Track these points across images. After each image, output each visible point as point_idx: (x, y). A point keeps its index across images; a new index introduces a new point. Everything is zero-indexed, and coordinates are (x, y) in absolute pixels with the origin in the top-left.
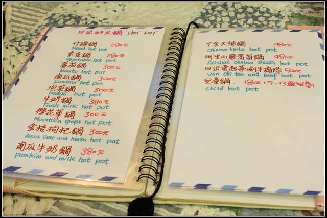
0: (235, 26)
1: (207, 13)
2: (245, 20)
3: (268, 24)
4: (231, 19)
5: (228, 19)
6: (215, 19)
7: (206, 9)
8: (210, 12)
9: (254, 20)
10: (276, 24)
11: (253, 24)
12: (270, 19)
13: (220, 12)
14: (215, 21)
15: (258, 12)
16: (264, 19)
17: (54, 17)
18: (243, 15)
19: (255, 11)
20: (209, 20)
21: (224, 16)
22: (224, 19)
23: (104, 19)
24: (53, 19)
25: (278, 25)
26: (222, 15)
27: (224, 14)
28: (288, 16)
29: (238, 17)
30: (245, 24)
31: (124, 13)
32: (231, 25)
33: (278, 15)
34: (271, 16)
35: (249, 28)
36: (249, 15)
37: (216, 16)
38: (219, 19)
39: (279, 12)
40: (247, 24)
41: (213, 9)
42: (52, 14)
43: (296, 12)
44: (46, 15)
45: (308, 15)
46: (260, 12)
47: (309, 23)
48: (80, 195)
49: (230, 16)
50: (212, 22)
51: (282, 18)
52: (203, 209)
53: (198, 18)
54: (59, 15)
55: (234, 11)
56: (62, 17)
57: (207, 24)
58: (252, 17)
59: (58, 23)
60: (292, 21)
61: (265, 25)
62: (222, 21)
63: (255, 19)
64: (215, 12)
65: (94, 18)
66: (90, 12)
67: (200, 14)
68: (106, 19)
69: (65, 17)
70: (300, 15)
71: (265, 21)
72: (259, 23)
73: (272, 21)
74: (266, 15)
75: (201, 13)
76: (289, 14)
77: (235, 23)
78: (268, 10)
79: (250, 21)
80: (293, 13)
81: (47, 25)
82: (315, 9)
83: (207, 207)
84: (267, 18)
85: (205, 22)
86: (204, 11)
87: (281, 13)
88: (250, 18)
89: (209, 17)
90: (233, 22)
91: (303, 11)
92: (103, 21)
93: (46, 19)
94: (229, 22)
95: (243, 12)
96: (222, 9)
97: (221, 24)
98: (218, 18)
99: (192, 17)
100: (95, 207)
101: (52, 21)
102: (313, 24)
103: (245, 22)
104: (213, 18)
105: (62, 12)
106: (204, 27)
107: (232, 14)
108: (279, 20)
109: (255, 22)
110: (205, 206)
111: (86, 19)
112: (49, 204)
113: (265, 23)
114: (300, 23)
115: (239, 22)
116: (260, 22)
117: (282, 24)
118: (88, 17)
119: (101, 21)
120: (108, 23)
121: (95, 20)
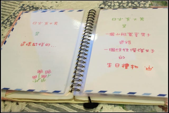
2: (127, 4)
3: (140, 6)
4: (120, 4)
5: (118, 4)
9: (132, 4)
10: (144, 5)
11: (132, 6)
12: (141, 3)
16: (137, 3)
17: (24, 7)
20: (107, 5)
21: (115, 2)
22: (115, 4)
23: (51, 7)
24: (23, 8)
25: (145, 6)
29: (123, 2)
31: (61, 3)
32: (119, 7)
35: (129, 8)
37: (111, 3)
38: (113, 4)
40: (128, 6)
42: (23, 5)
44: (19, 5)
47: (162, 4)
50: (109, 6)
52: (105, 106)
53: (102, 4)
54: (26, 6)
56: (28, 7)
57: (107, 7)
58: (131, 2)
59: (26, 10)
60: (153, 4)
61: (138, 6)
62: (114, 5)
65: (45, 7)
66: (43, 4)
67: (103, 2)
68: (52, 7)
69: (30, 7)
71: (138, 4)
72: (135, 6)
73: (142, 4)
77: (122, 6)
81: (20, 10)
83: (107, 105)
85: (105, 6)
88: (129, 3)
89: (107, 3)
90: (121, 5)
92: (50, 8)
93: (19, 7)
94: (118, 6)
97: (114, 7)
98: (112, 3)
99: (98, 4)
100: (48, 107)
101: (23, 9)
102: (164, 5)
103: (127, 5)
104: (109, 4)
106: (105, 8)
108: (146, 3)
109: (133, 5)
111: (41, 8)
112: (24, 106)
113: (138, 5)
114: (157, 4)
115: (124, 5)
116: (135, 5)
117: (147, 5)
118: (42, 7)
119: (48, 8)
120: (53, 9)
121: (46, 8)
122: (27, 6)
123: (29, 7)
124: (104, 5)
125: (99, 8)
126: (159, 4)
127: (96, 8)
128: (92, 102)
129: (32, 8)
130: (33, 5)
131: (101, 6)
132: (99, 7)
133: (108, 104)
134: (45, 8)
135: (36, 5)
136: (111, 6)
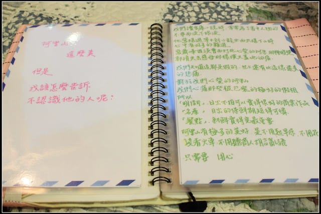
0: (202, 20)
1: (174, 9)
2: (209, 14)
3: (231, 18)
4: (198, 14)
5: (194, 14)
6: (182, 14)
7: (172, 5)
8: (176, 7)
9: (218, 15)
10: (239, 18)
11: (218, 18)
12: (232, 13)
13: (185, 7)
14: (183, 16)
15: (220, 7)
16: (226, 13)
17: (23, 15)
18: (207, 10)
19: (217, 6)
20: (177, 16)
21: (190, 11)
22: (191, 14)
23: (75, 17)
24: (22, 17)
25: (240, 19)
26: (188, 9)
27: (190, 9)
28: (247, 11)
29: (202, 12)
30: (211, 19)
31: (93, 10)
32: (198, 20)
33: (238, 10)
34: (232, 11)
35: (215, 22)
36: (212, 10)
38: (186, 15)
39: (238, 7)
40: (212, 18)
41: (178, 4)
42: (21, 11)
43: (252, 7)
44: (14, 12)
45: (263, 9)
46: (222, 7)
47: (266, 17)
48: (92, 203)
49: (196, 11)
50: (180, 17)
51: (242, 12)
52: (219, 205)
53: (168, 13)
54: (28, 14)
55: (198, 6)
56: (32, 17)
57: (176, 19)
58: (215, 12)
59: (30, 23)
60: (252, 15)
61: (229, 19)
62: (189, 16)
63: (219, 13)
64: (180, 7)
65: (65, 17)
66: (60, 12)
67: (168, 10)
68: (78, 17)
69: (36, 17)
70: (257, 10)
71: (228, 15)
72: (223, 18)
73: (234, 15)
74: (227, 9)
75: (168, 8)
76: (247, 8)
77: (202, 18)
78: (228, 5)
79: (215, 15)
80: (250, 8)
81: (17, 23)
82: (268, 4)
84: (229, 13)
85: (173, 16)
86: (171, 7)
87: (240, 8)
88: (213, 13)
89: (176, 13)
90: (200, 16)
91: (258, 6)
92: (74, 19)
93: (15, 17)
94: (196, 17)
95: (206, 7)
96: (186, 4)
97: (189, 19)
98: (185, 13)
101: (22, 19)
103: (210, 17)
104: (180, 14)
105: (31, 10)
106: (174, 21)
107: (197, 9)
108: (240, 14)
109: (220, 16)
110: (220, 202)
111: (58, 19)
113: (228, 17)
114: (258, 16)
115: (205, 16)
116: (223, 16)
117: (244, 18)
118: (59, 17)
119: (72, 19)
120: (80, 20)
121: (66, 19)
122: (30, 14)
123: (34, 16)
124: (171, 16)
125: (164, 21)
126: (261, 16)
127: (158, 20)
128: (197, 200)
129: (39, 19)
130: (41, 13)
131: (166, 18)
132: (163, 19)
133: (224, 202)
134: (64, 19)
135: (47, 13)
136: (183, 18)
